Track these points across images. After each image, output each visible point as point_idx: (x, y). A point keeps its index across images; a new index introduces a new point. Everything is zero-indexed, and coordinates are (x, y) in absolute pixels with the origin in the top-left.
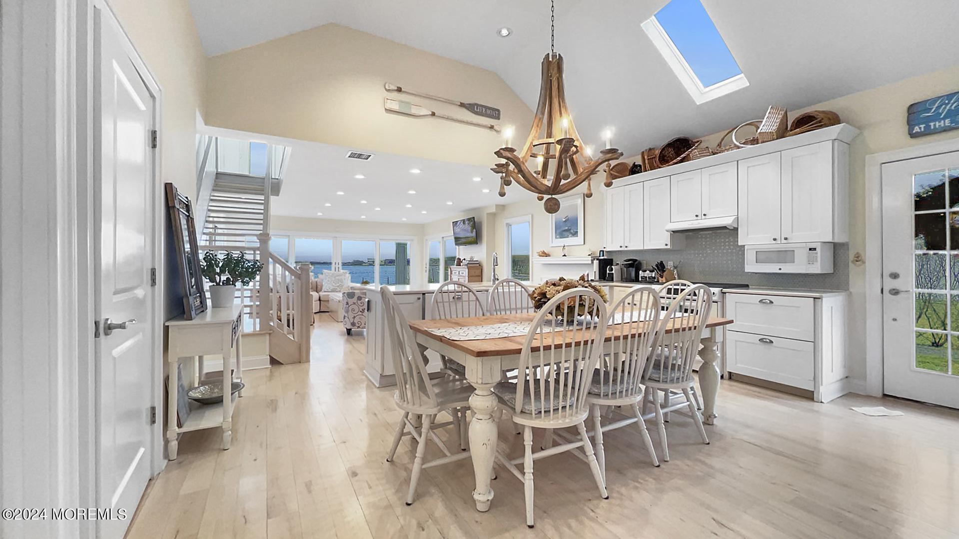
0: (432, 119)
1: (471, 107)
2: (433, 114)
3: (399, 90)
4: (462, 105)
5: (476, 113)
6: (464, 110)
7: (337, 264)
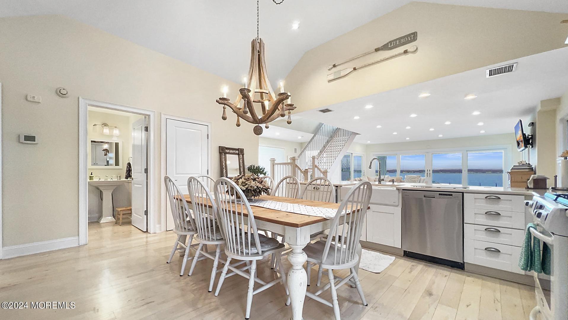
0: (355, 72)
1: (386, 47)
2: (355, 69)
3: (334, 66)
4: (377, 50)
5: (391, 49)
6: (380, 52)
7: (429, 171)
